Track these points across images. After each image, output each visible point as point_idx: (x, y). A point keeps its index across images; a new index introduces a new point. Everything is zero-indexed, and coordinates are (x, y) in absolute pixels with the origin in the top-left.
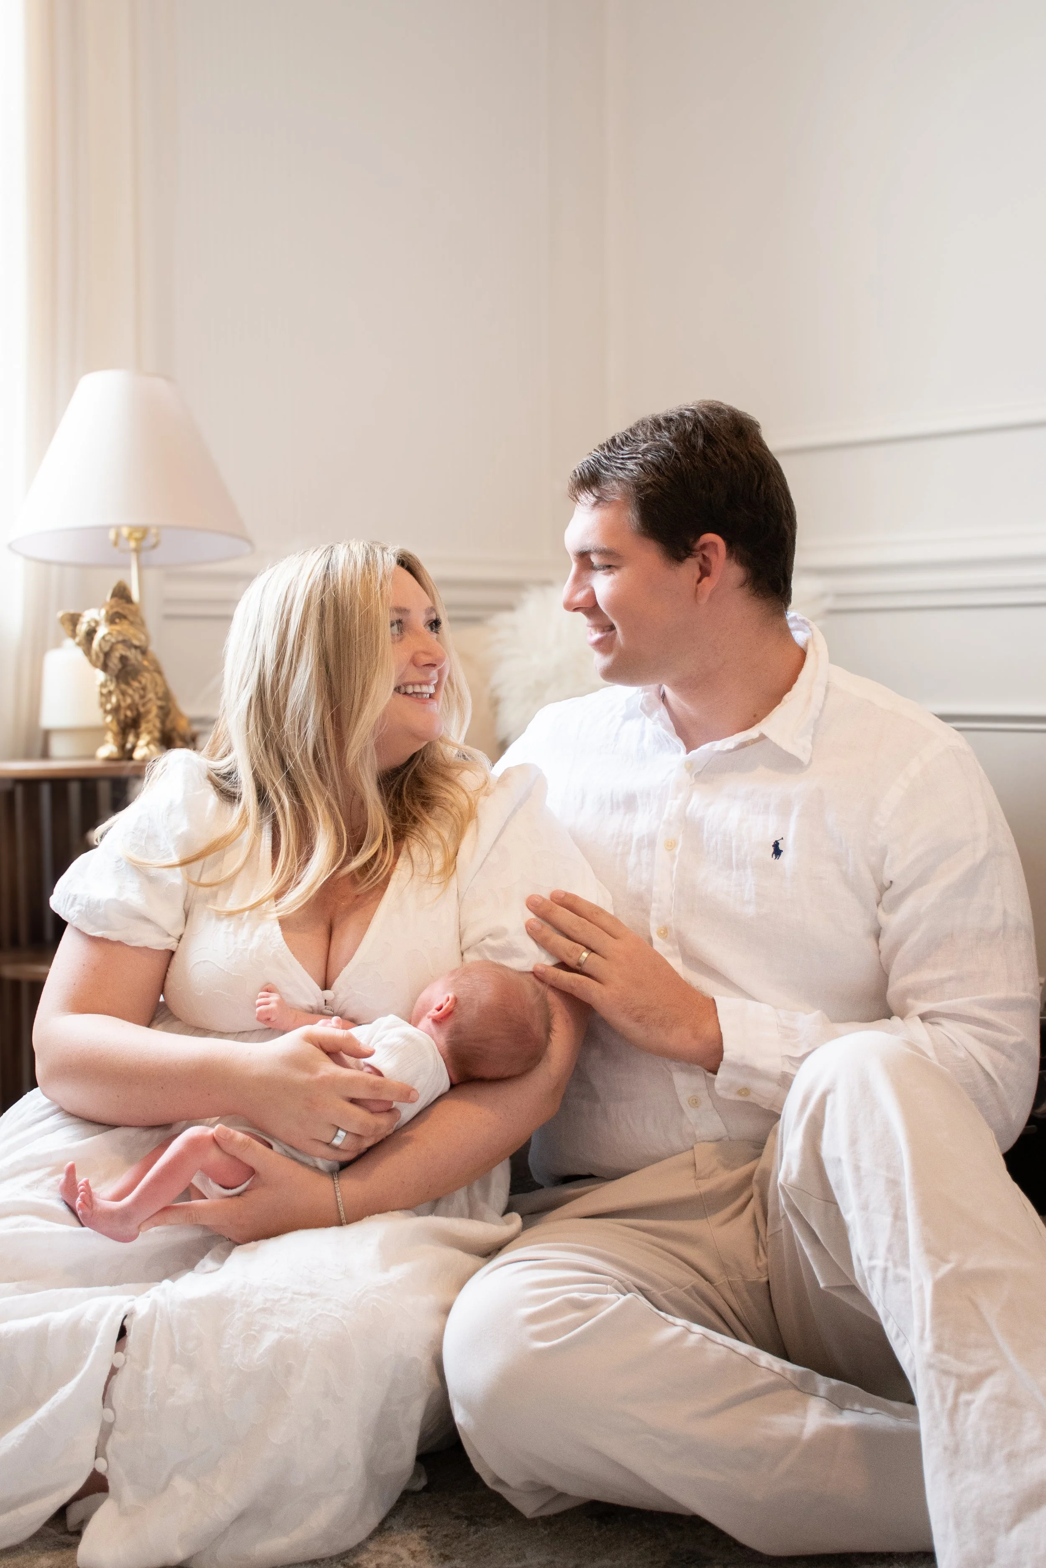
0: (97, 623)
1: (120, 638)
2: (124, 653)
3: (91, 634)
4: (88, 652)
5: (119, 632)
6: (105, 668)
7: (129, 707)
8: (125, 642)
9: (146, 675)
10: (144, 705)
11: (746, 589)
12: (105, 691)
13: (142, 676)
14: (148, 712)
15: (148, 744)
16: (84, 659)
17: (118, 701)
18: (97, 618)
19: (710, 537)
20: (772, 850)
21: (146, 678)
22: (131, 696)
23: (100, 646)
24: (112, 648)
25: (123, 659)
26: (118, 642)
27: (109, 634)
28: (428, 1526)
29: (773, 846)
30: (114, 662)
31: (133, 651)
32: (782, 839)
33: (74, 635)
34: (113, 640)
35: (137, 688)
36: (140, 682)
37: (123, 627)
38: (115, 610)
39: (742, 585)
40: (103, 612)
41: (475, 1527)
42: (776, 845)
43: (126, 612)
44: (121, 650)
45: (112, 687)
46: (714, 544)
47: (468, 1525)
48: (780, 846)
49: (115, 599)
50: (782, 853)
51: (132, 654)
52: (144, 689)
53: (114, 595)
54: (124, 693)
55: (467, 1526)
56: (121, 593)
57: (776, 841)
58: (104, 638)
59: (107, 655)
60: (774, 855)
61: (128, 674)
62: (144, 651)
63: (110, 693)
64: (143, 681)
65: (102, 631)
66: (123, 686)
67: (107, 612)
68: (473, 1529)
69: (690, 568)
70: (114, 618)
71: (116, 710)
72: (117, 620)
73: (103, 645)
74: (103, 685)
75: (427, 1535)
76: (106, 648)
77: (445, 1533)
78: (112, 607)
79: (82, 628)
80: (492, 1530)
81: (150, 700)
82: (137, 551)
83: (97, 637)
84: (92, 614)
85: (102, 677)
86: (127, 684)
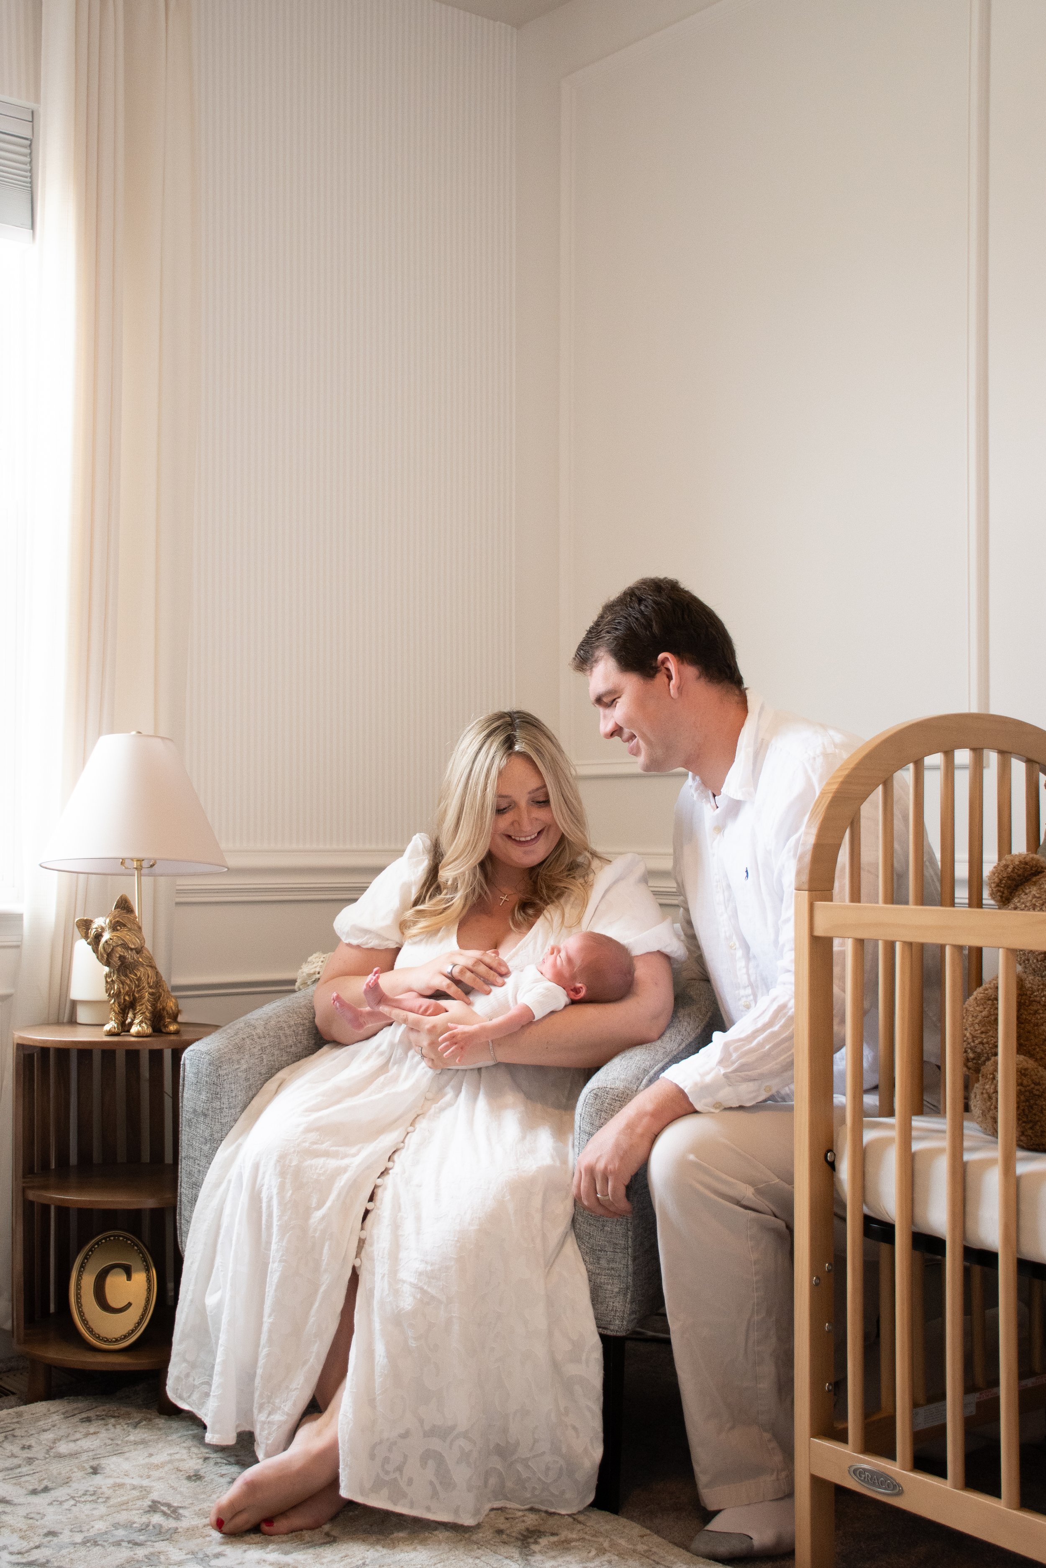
0: (103, 929)
1: (121, 942)
2: (122, 953)
3: (98, 936)
4: (95, 950)
5: (120, 938)
6: (108, 964)
7: (127, 994)
8: (125, 946)
9: (142, 969)
10: (139, 992)
11: (702, 679)
12: (109, 980)
13: (138, 970)
14: (142, 997)
15: (141, 1022)
17: (119, 989)
18: (104, 925)
21: (141, 972)
22: (129, 986)
23: (104, 948)
24: (112, 949)
25: (122, 958)
26: (119, 945)
27: (112, 938)
30: (115, 959)
31: (129, 952)
33: (86, 937)
34: (113, 944)
35: (134, 979)
36: (136, 975)
37: (124, 934)
38: (118, 919)
39: (699, 678)
40: (108, 920)
43: (126, 921)
44: (120, 951)
45: (114, 978)
46: (666, 659)
49: (118, 910)
51: (128, 955)
52: (139, 979)
53: (117, 907)
54: (123, 983)
56: (124, 906)
58: (106, 942)
59: (109, 955)
61: (126, 969)
62: (139, 951)
63: (113, 982)
64: (139, 974)
65: (106, 936)
66: (123, 978)
67: (111, 921)
70: (115, 926)
71: (117, 995)
72: (119, 928)
73: (106, 946)
74: (107, 976)
78: (114, 917)
79: (92, 932)
81: (144, 987)
82: (139, 868)
83: (103, 940)
84: (100, 922)
85: (106, 969)
86: (126, 976)
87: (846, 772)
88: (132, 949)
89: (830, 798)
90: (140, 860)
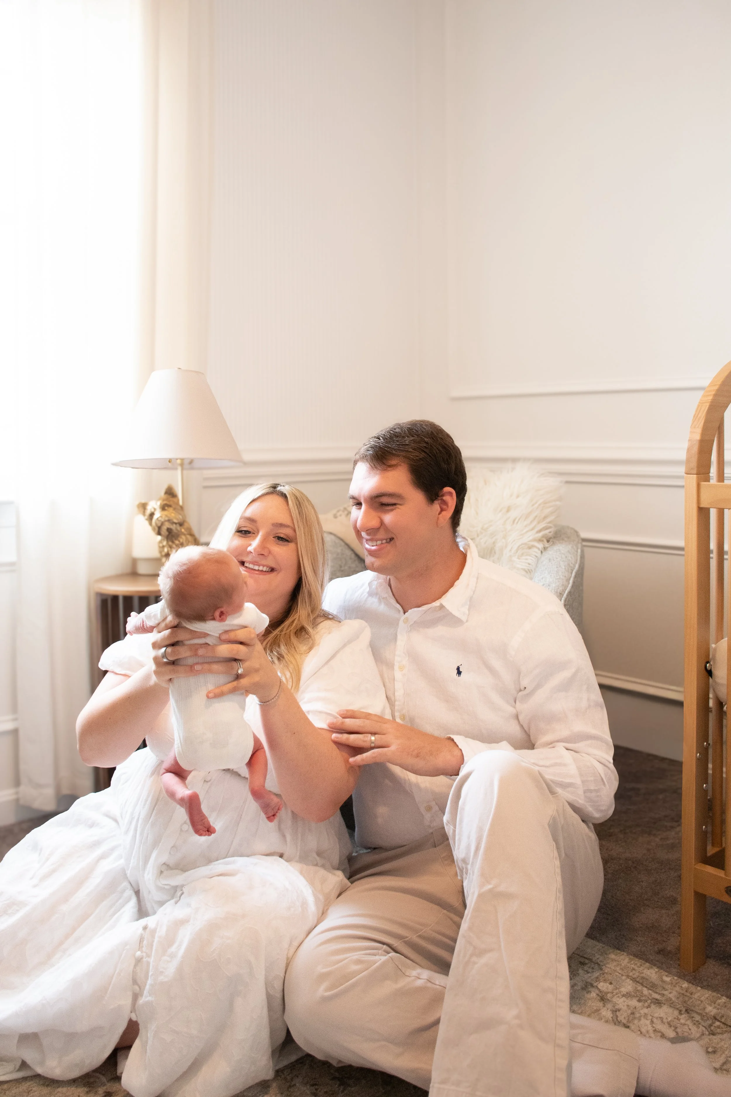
0: (156, 509)
1: (167, 519)
2: (169, 527)
3: (152, 515)
4: (151, 524)
5: (166, 516)
6: (159, 533)
8: (171, 521)
9: (183, 537)
12: (161, 545)
13: (181, 538)
16: (149, 528)
17: (167, 551)
18: (156, 507)
19: (448, 489)
20: (456, 671)
21: (183, 539)
23: (156, 522)
24: (162, 524)
25: (169, 530)
26: (166, 521)
27: (161, 517)
28: (316, 1085)
29: (457, 669)
30: (165, 531)
31: (174, 525)
32: (461, 665)
33: (144, 514)
34: (163, 520)
35: (178, 544)
36: (179, 541)
37: (170, 513)
38: (165, 502)
40: (159, 503)
41: (343, 1087)
42: (458, 669)
43: (171, 503)
44: (167, 525)
45: (165, 543)
46: (450, 493)
47: (340, 1085)
48: (460, 669)
49: (167, 495)
50: (462, 673)
51: (174, 527)
53: (166, 493)
55: (338, 1086)
56: (170, 493)
57: (458, 666)
58: (157, 519)
59: (159, 528)
60: (458, 674)
61: (173, 536)
62: (181, 524)
63: (163, 547)
64: (181, 540)
65: (157, 515)
66: (170, 543)
67: (161, 504)
68: (342, 1088)
69: (436, 506)
70: (163, 508)
72: (166, 508)
73: (158, 522)
74: (160, 542)
75: (315, 1091)
76: (159, 525)
77: (325, 1090)
78: (164, 500)
79: (148, 512)
80: (353, 1089)
82: (182, 465)
83: (155, 517)
84: (154, 505)
85: (159, 538)
86: (173, 542)
87: (716, 388)
88: (176, 523)
89: (708, 406)
90: (182, 460)
